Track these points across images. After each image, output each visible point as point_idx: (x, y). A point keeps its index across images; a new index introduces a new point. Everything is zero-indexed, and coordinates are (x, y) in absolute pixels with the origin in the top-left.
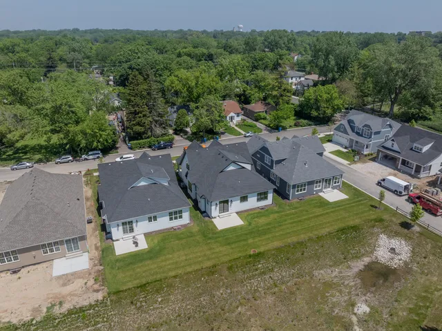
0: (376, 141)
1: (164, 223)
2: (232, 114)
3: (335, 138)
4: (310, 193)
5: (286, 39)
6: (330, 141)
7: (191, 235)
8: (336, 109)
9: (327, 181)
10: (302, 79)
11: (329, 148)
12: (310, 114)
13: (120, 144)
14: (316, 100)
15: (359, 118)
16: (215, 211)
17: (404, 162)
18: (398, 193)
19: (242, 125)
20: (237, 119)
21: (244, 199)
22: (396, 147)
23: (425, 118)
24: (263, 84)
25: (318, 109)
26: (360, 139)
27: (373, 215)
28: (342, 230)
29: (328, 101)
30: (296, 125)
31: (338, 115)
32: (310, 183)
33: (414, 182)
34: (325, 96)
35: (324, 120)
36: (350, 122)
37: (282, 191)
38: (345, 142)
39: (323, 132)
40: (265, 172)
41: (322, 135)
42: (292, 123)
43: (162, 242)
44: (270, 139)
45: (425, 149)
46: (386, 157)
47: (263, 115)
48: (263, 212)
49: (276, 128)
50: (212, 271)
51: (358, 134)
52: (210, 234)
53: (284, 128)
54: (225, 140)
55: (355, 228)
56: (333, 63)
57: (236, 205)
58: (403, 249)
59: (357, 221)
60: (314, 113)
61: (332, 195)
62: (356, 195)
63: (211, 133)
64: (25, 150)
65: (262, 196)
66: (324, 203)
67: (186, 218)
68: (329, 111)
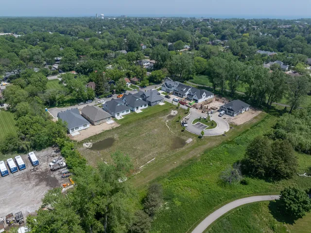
0: (173, 89)
1: (125, 113)
2: (128, 83)
3: (162, 89)
4: (156, 104)
5: (138, 39)
6: (161, 90)
7: (132, 115)
8: (162, 79)
9: (160, 101)
10: (149, 63)
11: (160, 92)
12: (153, 81)
13: (95, 98)
14: (155, 76)
15: (168, 82)
16: (135, 110)
17: (180, 94)
18: (177, 102)
19: (131, 86)
20: (129, 84)
21: (141, 106)
22: (177, 90)
23: (191, 78)
24: (136, 70)
25: (156, 79)
26: (169, 89)
27: (171, 106)
28: (164, 110)
29: (159, 76)
30: (150, 85)
31: (163, 81)
32: (156, 101)
33: (182, 99)
34: (158, 74)
35: (159, 83)
36: (166, 83)
37: (150, 104)
38: (165, 90)
39: (159, 87)
40: (144, 100)
41: (158, 88)
42: (148, 84)
43: (126, 117)
44: (143, 90)
45: (184, 90)
46: (176, 93)
47: (138, 82)
48: (147, 109)
49: (143, 86)
50: (139, 119)
51: (168, 87)
52: (136, 114)
53: (146, 87)
54: (127, 92)
55: (166, 110)
56: (160, 58)
57: (140, 108)
58: (176, 112)
59: (167, 108)
60: (155, 80)
61: (161, 104)
62: (167, 103)
63: (123, 91)
64: (66, 102)
65: (145, 105)
66: (160, 106)
67: (129, 112)
68: (160, 79)
